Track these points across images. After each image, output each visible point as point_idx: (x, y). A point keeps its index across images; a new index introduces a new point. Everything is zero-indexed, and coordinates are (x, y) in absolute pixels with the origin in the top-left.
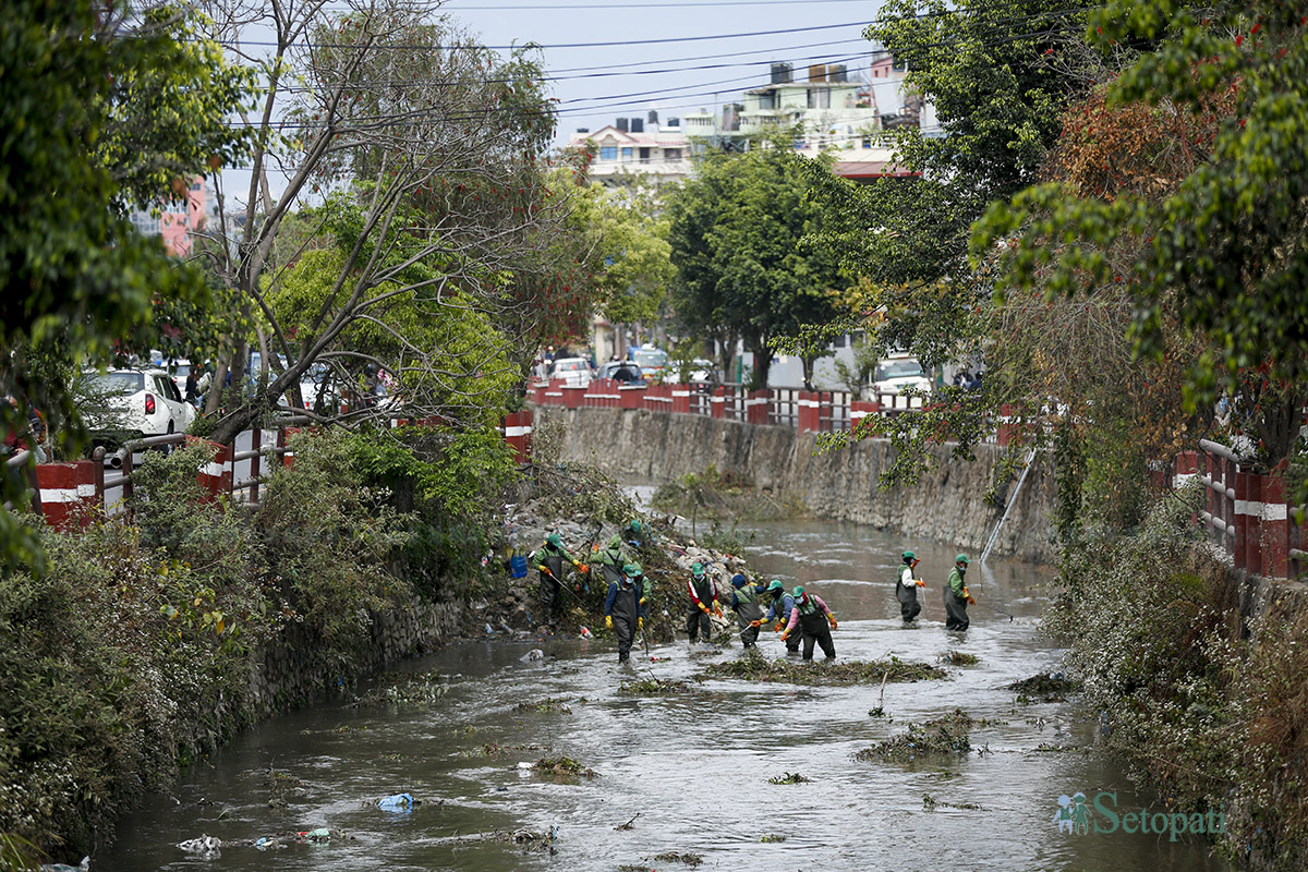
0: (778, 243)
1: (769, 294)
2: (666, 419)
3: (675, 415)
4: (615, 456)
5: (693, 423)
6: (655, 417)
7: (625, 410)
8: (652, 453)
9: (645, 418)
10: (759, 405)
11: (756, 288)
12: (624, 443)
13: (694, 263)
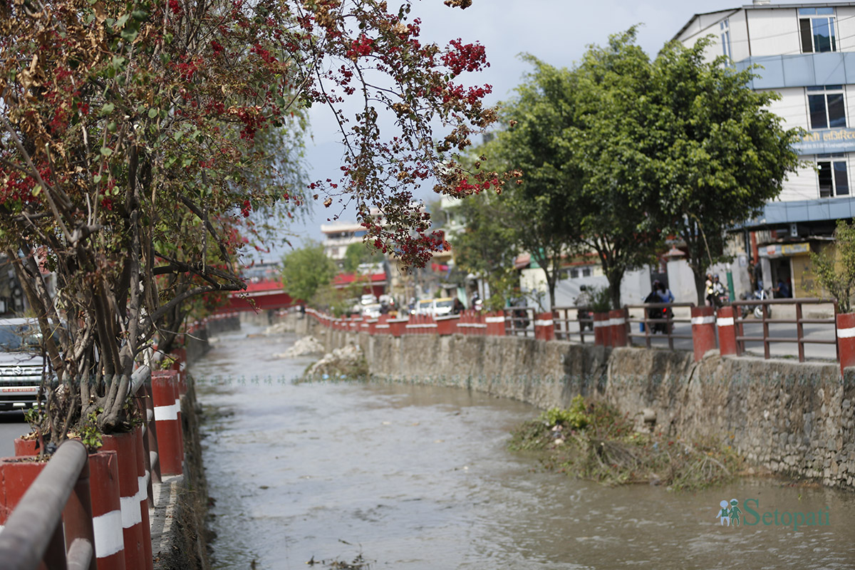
0: (661, 128)
1: (656, 191)
2: (481, 343)
3: (490, 338)
4: (436, 372)
5: (512, 345)
6: (469, 340)
7: (442, 336)
8: (470, 370)
9: (460, 341)
10: (614, 327)
11: (642, 184)
12: (443, 362)
13: (540, 175)
